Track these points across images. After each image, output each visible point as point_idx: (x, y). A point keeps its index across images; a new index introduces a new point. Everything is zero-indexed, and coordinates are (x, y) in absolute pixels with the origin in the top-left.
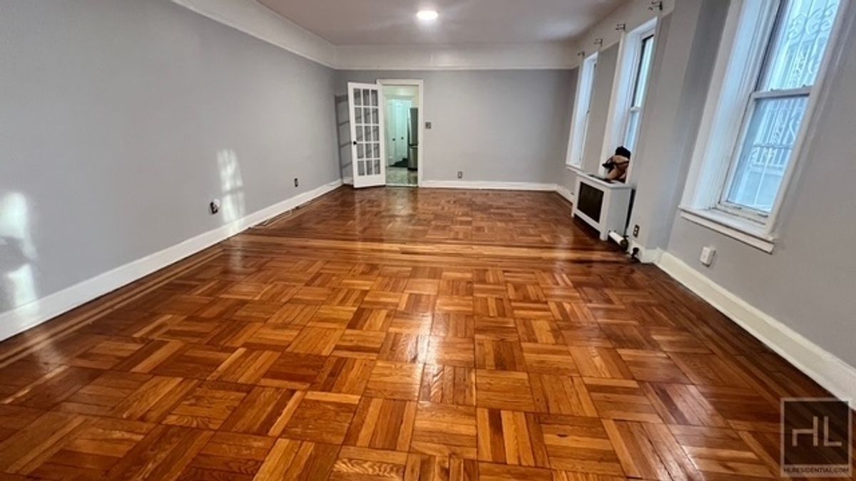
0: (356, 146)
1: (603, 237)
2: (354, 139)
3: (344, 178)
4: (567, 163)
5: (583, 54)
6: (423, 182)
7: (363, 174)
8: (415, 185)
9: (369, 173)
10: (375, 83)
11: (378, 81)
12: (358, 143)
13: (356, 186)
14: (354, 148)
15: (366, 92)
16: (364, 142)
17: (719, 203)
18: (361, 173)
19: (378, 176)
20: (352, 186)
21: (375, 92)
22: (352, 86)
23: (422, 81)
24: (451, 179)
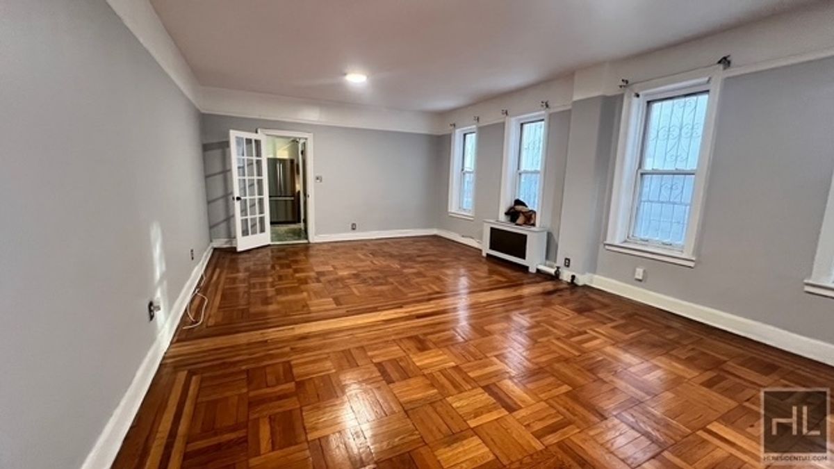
0: (239, 202)
1: (532, 270)
2: (237, 194)
3: (214, 240)
4: (449, 211)
5: (454, 125)
6: (316, 237)
7: (248, 234)
8: (305, 241)
9: (254, 232)
10: (257, 132)
11: (259, 131)
12: (242, 198)
13: (239, 249)
14: (237, 204)
15: (249, 141)
16: (248, 198)
17: (628, 237)
18: (245, 233)
19: (263, 234)
20: (235, 248)
21: (258, 142)
22: (234, 135)
23: (312, 134)
24: (345, 231)
